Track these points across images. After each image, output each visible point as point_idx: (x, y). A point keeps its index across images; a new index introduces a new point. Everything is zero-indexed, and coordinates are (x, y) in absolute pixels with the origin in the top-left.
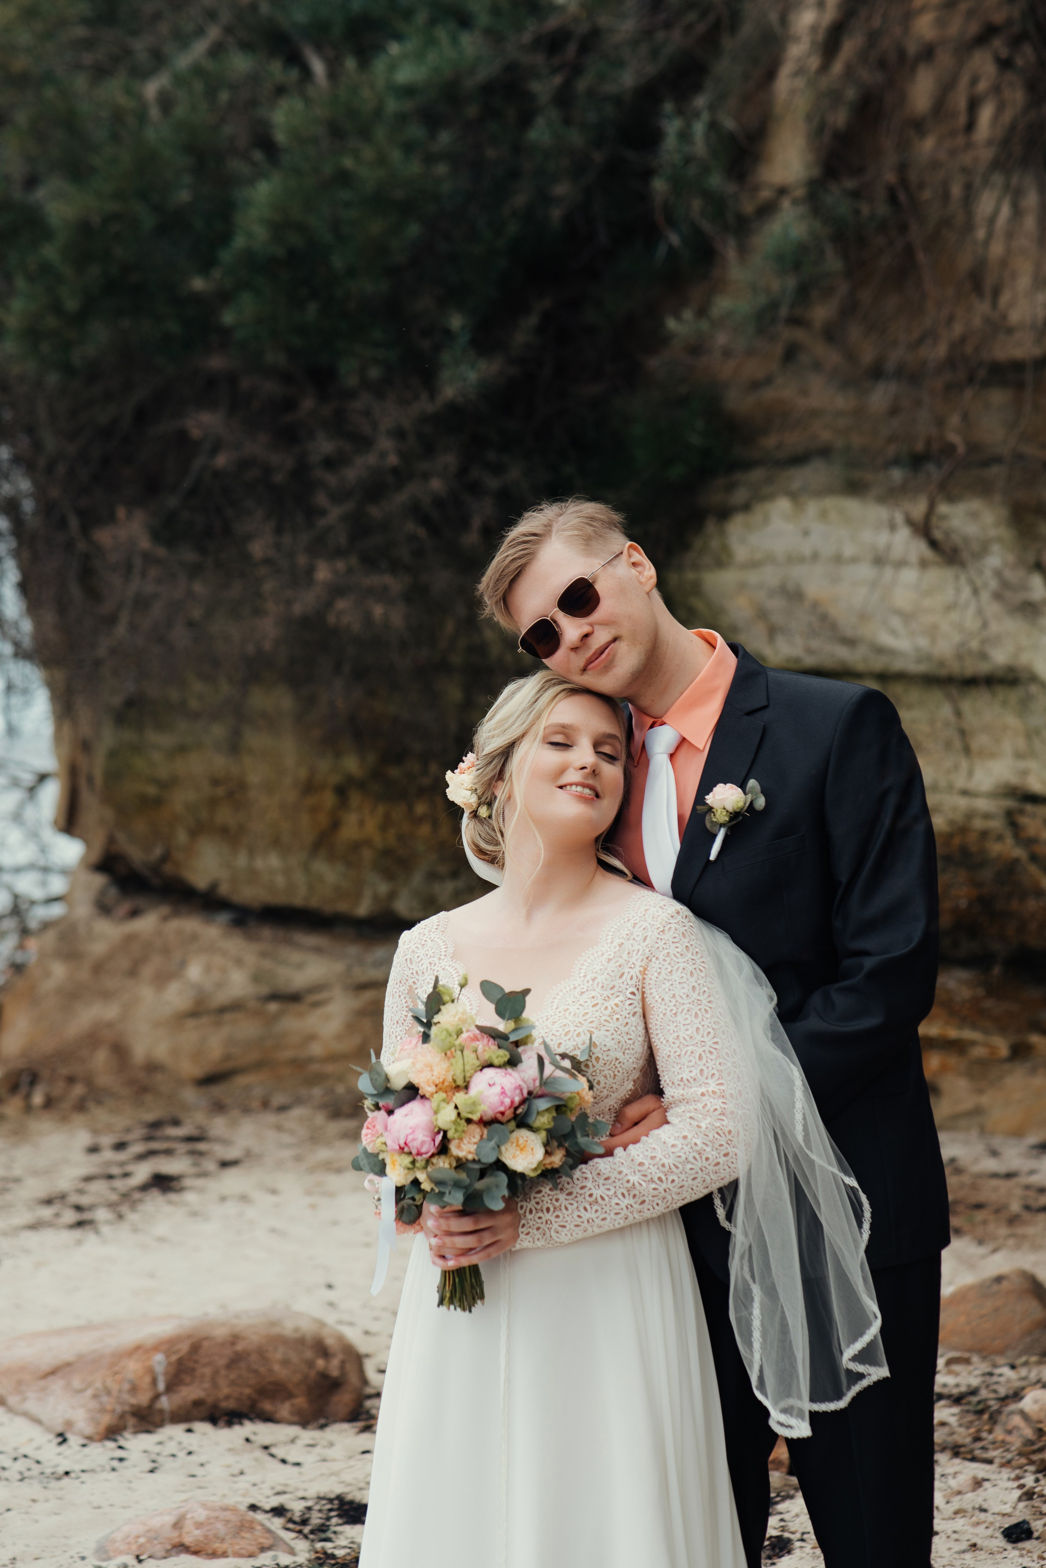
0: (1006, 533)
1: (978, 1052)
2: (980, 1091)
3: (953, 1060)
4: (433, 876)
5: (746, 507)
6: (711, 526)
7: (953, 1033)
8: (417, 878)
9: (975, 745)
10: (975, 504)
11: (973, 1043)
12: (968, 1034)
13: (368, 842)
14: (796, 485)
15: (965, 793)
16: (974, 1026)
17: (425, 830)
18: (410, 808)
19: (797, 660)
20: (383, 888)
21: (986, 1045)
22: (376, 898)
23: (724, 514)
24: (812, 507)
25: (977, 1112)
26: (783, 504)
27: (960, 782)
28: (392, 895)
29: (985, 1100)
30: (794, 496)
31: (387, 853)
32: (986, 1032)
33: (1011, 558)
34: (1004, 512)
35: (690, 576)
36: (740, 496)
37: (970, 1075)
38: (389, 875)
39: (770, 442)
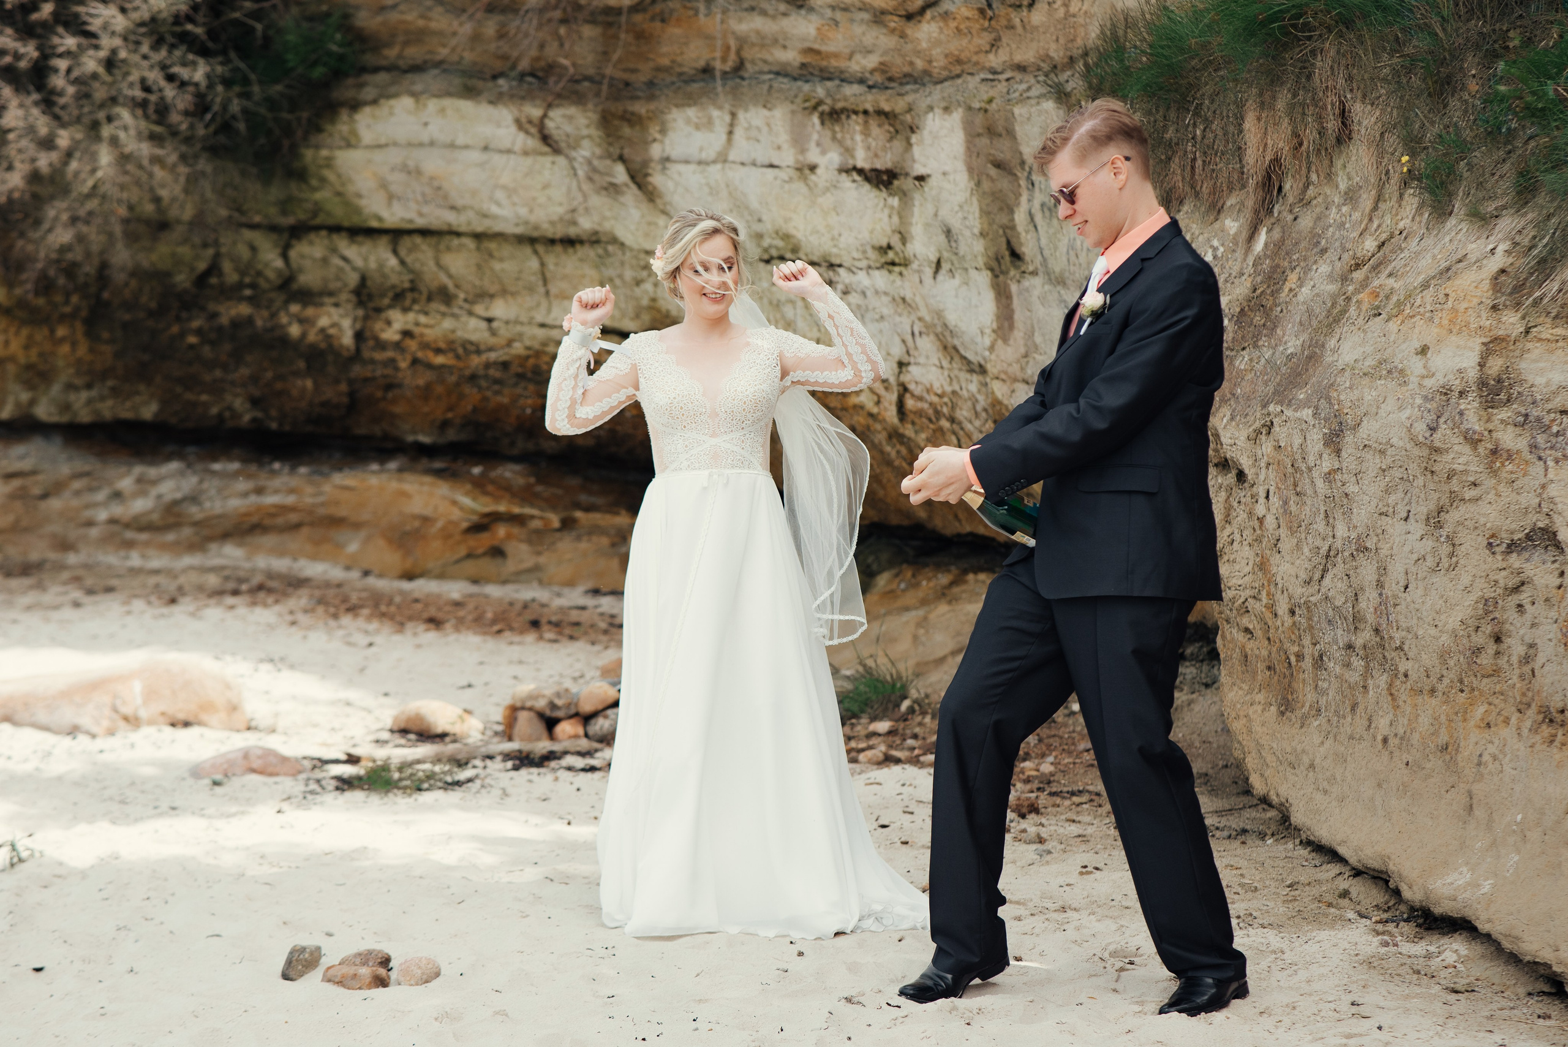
0: (595, 132)
1: (536, 524)
2: (539, 553)
3: (516, 530)
4: (70, 387)
5: (375, 102)
6: (344, 115)
7: (516, 510)
8: (56, 389)
9: (553, 290)
10: (572, 110)
11: (532, 517)
12: (528, 511)
13: (12, 359)
14: (418, 87)
15: (543, 325)
16: (532, 505)
17: (65, 349)
18: (52, 331)
19: (411, 221)
20: (25, 396)
21: (541, 518)
22: (18, 404)
23: (355, 106)
24: (433, 105)
25: (536, 568)
26: (407, 102)
27: (539, 318)
28: (32, 402)
29: (542, 560)
30: (414, 95)
31: (29, 367)
32: (542, 510)
33: (598, 151)
34: (595, 117)
35: (324, 153)
36: (368, 93)
37: (530, 542)
38: (30, 386)
39: (392, 53)
